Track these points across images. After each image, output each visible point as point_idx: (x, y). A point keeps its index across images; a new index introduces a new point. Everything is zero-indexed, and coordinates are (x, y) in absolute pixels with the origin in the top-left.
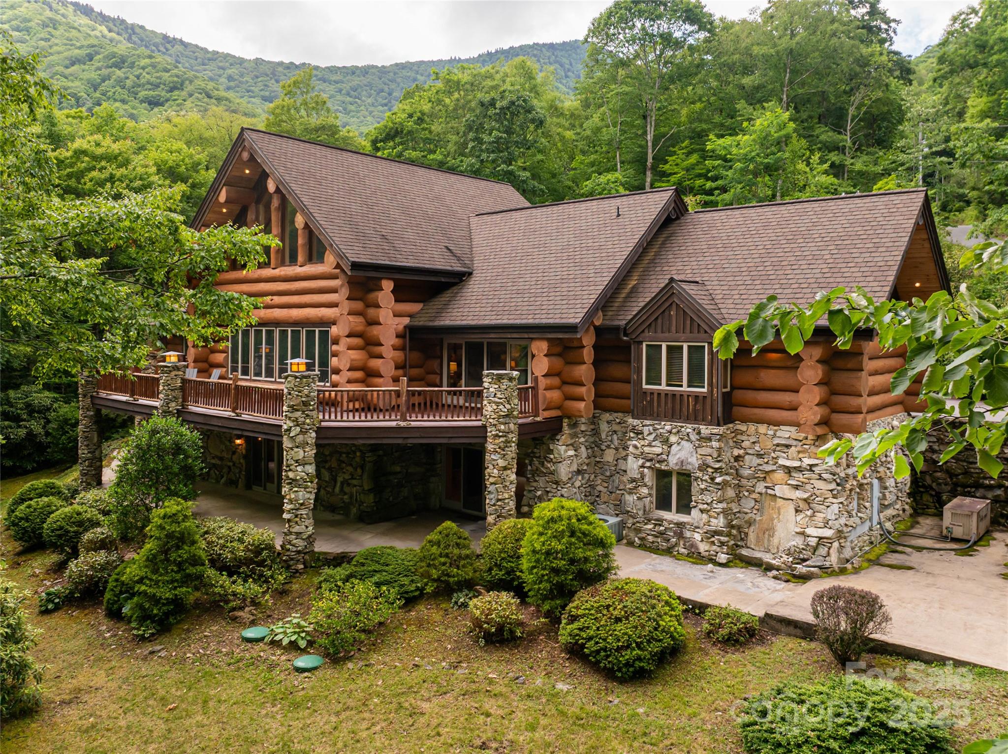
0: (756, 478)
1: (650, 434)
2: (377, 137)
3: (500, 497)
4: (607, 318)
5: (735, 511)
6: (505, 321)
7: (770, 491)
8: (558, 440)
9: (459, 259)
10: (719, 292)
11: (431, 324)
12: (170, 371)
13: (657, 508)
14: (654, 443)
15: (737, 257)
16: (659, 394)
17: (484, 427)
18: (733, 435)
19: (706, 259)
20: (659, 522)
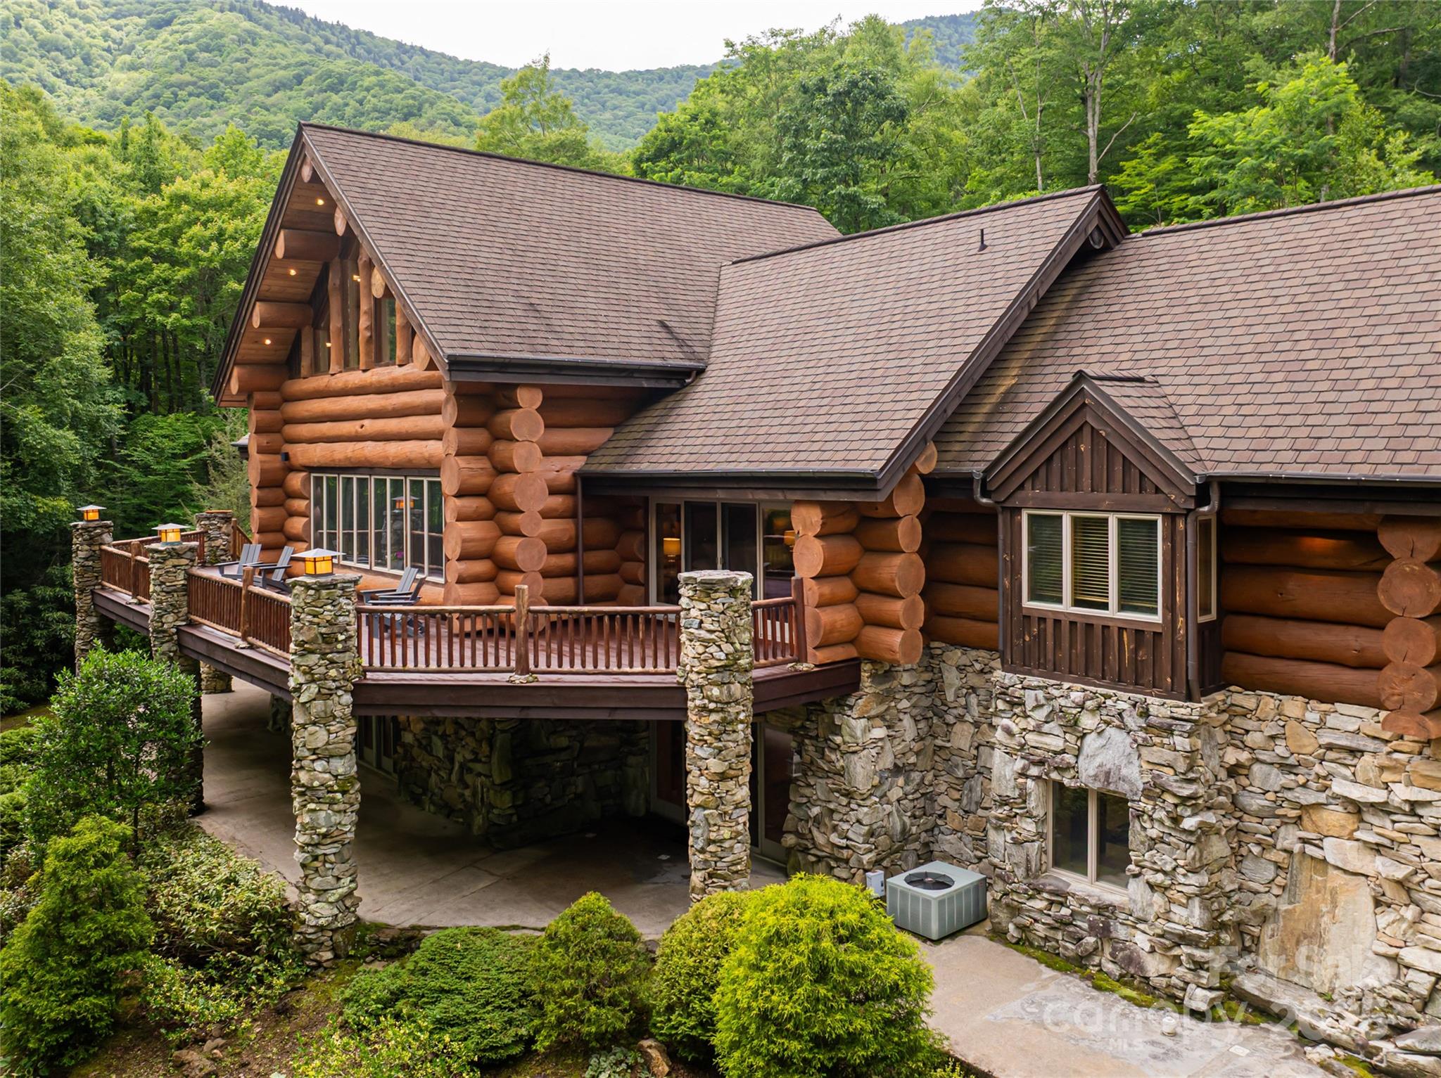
0: (1278, 816)
1: (1039, 706)
2: (642, 154)
3: (713, 836)
4: (949, 456)
5: (1228, 889)
6: (743, 467)
7: (1310, 850)
8: (851, 708)
9: (682, 343)
10: (1189, 399)
11: (617, 469)
12: (165, 559)
13: (1056, 863)
14: (1046, 728)
15: (1232, 322)
16: (1057, 622)
17: (681, 689)
18: (1225, 716)
19: (1164, 328)
20: (1060, 897)
